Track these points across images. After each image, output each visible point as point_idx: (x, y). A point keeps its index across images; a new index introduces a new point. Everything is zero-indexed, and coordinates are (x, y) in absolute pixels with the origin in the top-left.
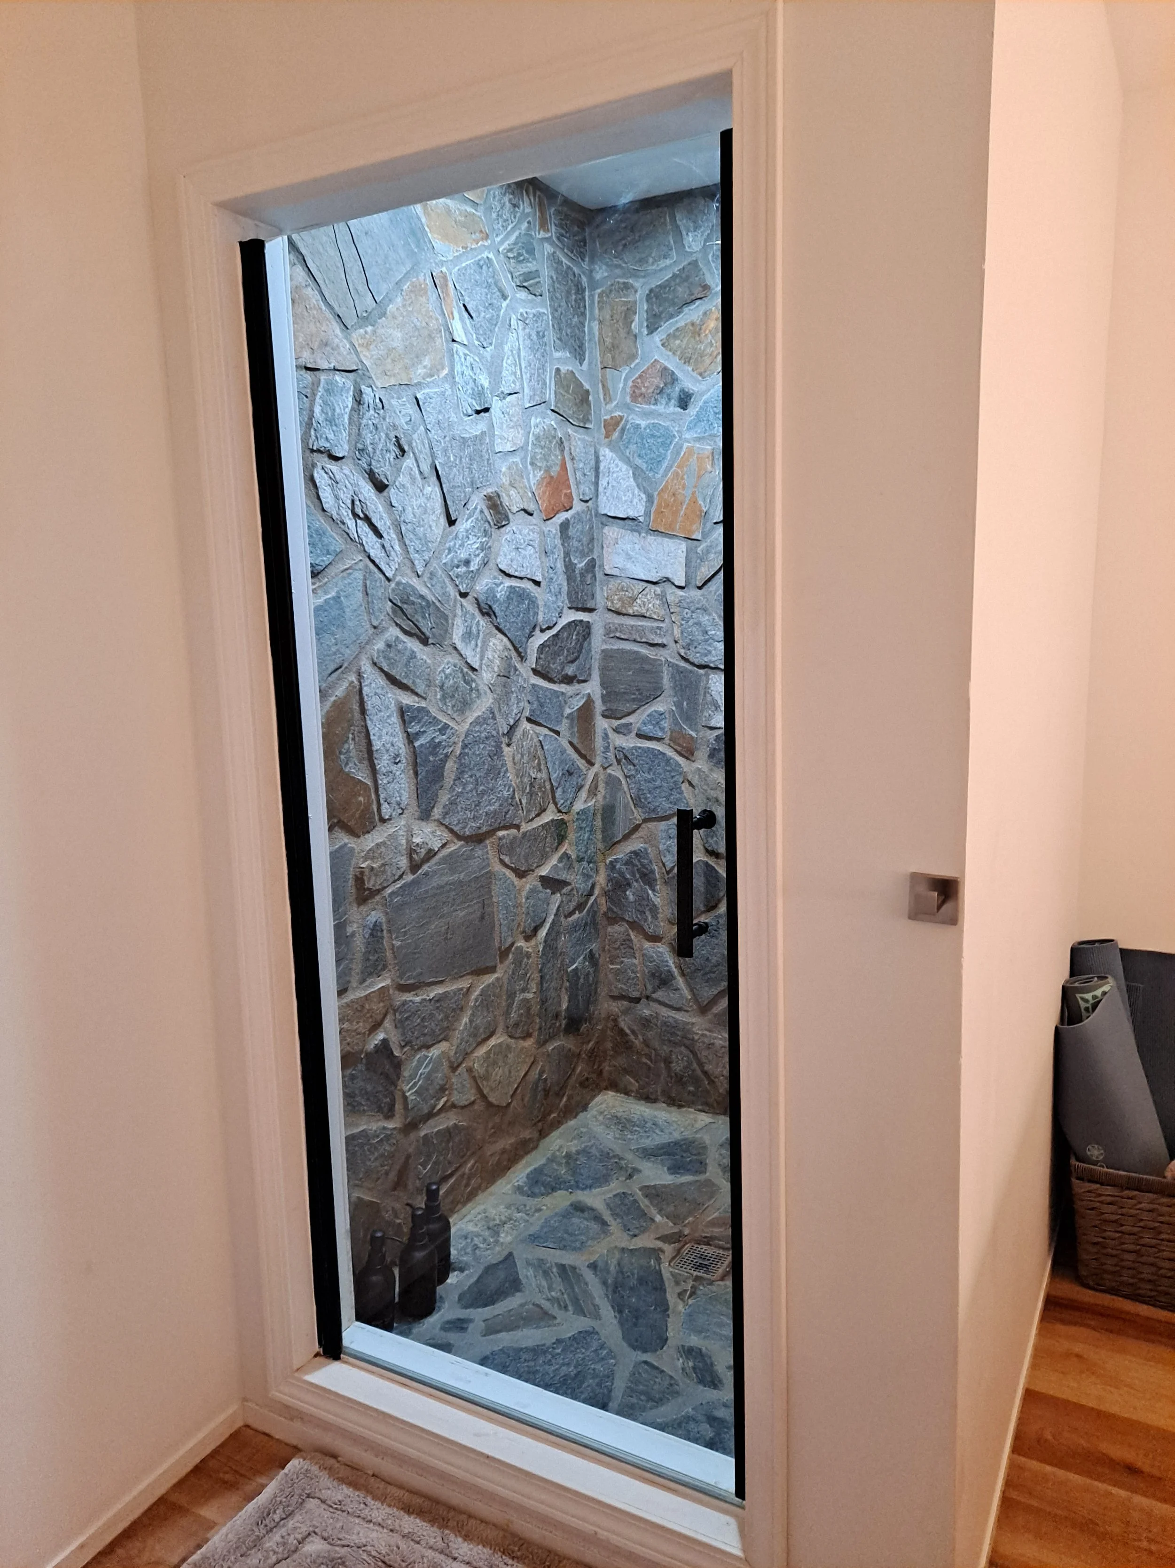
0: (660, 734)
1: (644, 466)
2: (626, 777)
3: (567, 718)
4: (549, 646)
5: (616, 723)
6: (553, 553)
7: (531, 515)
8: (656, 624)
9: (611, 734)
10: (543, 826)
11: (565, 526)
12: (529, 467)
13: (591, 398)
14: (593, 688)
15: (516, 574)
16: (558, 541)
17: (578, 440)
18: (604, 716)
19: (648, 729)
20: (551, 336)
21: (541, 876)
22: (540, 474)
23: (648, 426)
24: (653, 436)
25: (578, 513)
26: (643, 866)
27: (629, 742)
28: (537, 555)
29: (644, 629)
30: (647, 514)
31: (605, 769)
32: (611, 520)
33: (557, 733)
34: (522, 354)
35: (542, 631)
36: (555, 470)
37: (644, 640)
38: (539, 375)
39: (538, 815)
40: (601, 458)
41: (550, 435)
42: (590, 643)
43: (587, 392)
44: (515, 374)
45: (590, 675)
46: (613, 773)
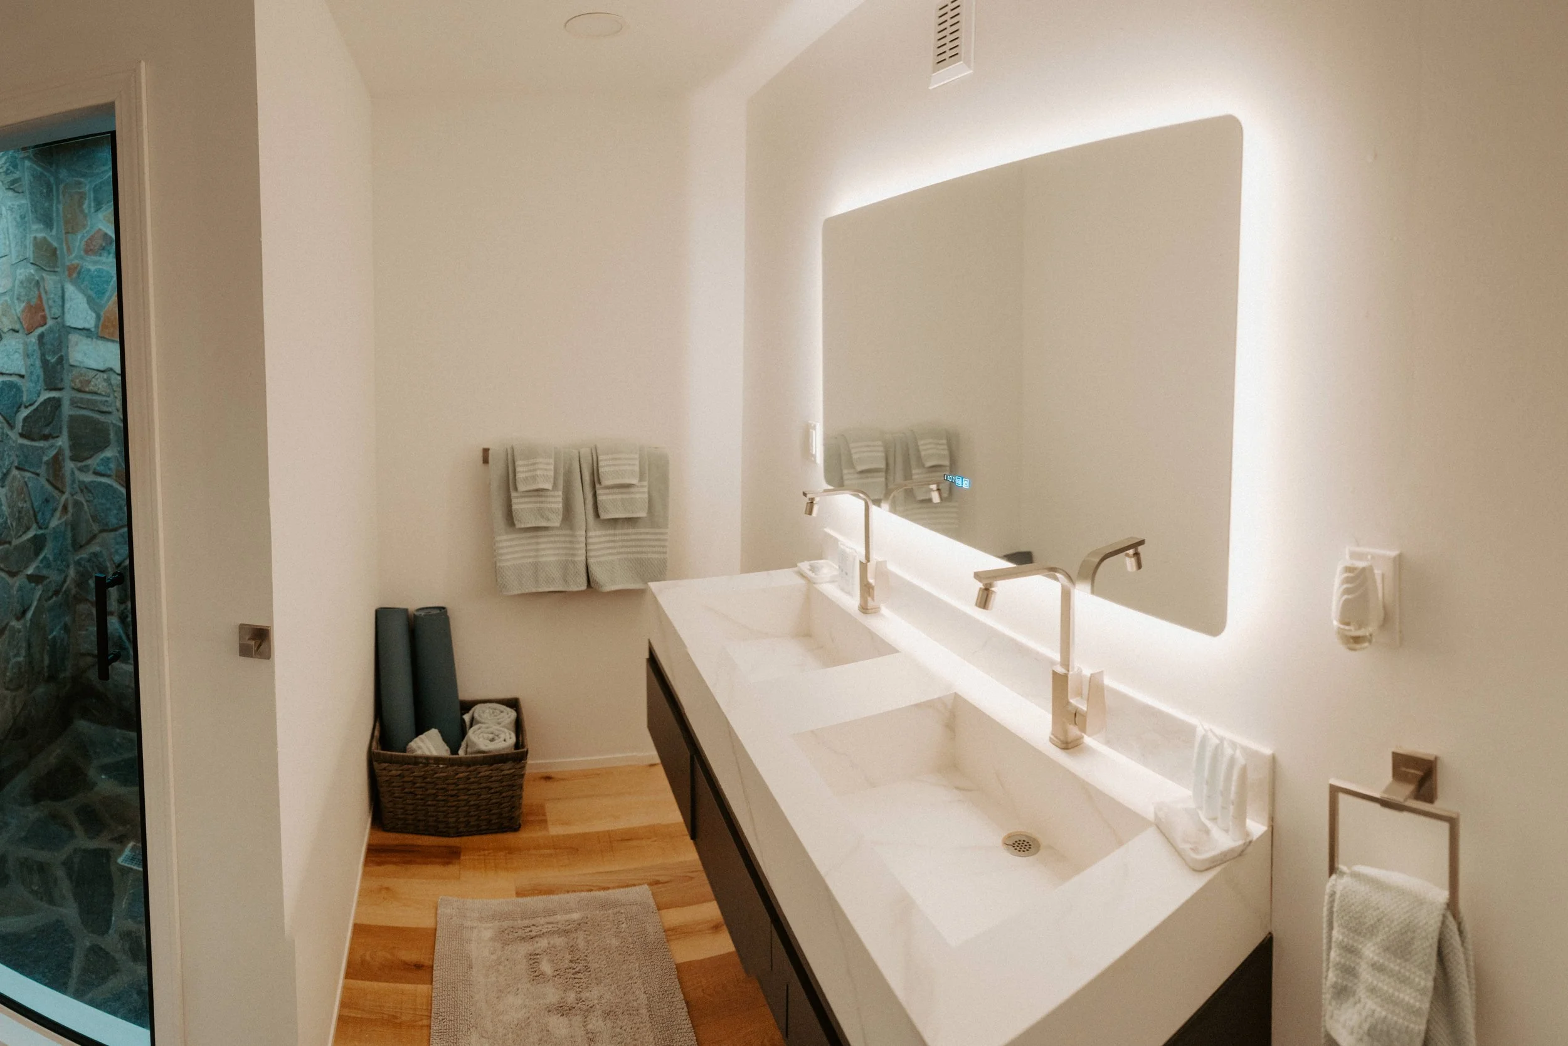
0: (108, 472)
1: (94, 296)
2: (87, 501)
3: (45, 463)
4: (31, 417)
5: (79, 464)
6: (32, 355)
7: (17, 332)
8: (104, 399)
9: (77, 472)
10: (28, 540)
11: (41, 337)
12: (16, 301)
13: (58, 252)
14: (63, 441)
15: (7, 372)
16: (36, 347)
17: (50, 281)
18: (73, 459)
19: (101, 469)
20: (30, 216)
21: (28, 575)
22: (23, 305)
23: (96, 270)
24: (99, 276)
25: (50, 327)
26: (100, 563)
27: (88, 478)
28: (22, 357)
29: (96, 401)
30: (97, 326)
31: (72, 495)
32: (72, 330)
33: (38, 475)
34: (10, 230)
35: (26, 407)
36: (34, 301)
37: (96, 409)
38: (22, 242)
39: (25, 532)
40: (66, 290)
41: (29, 279)
42: (60, 411)
43: (55, 249)
44: (5, 244)
45: (61, 432)
46: (78, 498)
